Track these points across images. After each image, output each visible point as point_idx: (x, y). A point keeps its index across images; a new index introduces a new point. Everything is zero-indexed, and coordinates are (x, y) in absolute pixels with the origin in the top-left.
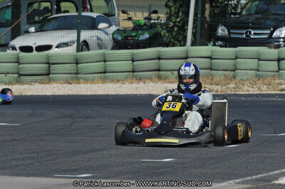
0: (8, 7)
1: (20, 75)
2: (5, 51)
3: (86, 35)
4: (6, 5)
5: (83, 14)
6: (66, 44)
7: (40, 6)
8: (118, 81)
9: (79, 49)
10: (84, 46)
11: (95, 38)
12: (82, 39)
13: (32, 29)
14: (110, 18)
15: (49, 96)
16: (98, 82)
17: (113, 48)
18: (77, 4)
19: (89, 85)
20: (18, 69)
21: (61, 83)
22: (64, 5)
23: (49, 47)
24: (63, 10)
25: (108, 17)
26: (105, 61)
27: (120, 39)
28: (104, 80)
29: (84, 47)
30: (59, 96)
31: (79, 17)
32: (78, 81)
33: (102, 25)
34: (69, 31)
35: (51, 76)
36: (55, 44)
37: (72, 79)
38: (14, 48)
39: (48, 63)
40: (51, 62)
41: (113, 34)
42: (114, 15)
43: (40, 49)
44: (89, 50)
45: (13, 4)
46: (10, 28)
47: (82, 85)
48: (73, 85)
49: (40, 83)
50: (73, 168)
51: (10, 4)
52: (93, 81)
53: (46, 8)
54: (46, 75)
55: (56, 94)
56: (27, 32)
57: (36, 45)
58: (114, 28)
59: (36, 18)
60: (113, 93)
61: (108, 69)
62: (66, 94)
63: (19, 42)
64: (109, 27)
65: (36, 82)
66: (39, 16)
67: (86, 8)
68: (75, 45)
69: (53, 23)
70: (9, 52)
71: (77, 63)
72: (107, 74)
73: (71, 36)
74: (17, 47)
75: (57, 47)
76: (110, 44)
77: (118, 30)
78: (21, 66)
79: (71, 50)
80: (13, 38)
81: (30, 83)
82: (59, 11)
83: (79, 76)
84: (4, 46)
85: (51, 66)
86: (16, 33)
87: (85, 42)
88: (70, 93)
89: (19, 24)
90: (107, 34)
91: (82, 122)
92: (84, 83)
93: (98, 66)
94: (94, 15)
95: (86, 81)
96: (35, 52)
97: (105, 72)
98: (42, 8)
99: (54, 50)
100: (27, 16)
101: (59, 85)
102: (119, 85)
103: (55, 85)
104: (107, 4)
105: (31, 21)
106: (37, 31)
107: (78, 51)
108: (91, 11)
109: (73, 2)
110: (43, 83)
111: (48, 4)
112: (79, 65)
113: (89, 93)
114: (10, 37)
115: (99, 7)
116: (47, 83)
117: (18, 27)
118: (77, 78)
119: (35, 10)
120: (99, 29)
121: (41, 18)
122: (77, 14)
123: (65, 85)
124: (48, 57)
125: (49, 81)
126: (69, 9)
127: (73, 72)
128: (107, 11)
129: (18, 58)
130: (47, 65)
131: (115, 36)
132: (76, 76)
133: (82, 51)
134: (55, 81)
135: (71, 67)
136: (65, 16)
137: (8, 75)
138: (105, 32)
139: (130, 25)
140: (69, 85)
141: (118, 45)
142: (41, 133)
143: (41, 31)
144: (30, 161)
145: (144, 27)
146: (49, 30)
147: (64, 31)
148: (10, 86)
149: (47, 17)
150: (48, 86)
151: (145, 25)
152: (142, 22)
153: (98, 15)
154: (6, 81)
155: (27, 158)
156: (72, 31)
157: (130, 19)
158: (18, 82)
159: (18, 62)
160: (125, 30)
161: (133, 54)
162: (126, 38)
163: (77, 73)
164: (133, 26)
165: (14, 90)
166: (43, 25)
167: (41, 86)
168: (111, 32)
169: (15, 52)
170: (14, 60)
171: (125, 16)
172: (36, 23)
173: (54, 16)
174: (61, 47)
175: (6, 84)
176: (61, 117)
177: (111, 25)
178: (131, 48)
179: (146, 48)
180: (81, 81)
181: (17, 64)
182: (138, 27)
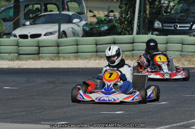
0: (11, 8)
1: (19, 54)
2: (9, 38)
3: (65, 27)
4: (9, 6)
5: (63, 13)
6: (51, 33)
7: (33, 7)
8: (86, 59)
9: (60, 37)
10: (63, 34)
11: (71, 29)
12: (62, 30)
13: (28, 23)
14: (81, 16)
15: (39, 69)
16: (72, 59)
17: (83, 36)
18: (59, 6)
19: (66, 61)
20: (18, 50)
21: (47, 60)
22: (50, 7)
23: (39, 35)
24: (49, 10)
25: (80, 14)
26: (77, 45)
27: (88, 29)
28: (77, 58)
29: (63, 35)
30: (46, 68)
31: (60, 15)
32: (59, 58)
33: (75, 21)
34: (53, 24)
35: (40, 55)
36: (43, 33)
37: (55, 57)
38: (15, 36)
39: (38, 46)
40: (40, 45)
41: (83, 26)
42: (84, 13)
43: (34, 36)
44: (66, 37)
45: (14, 5)
46: (12, 22)
48: (55, 61)
49: (33, 60)
50: (54, 118)
51: (12, 5)
52: (69, 59)
53: (37, 9)
54: (37, 54)
55: (44, 67)
56: (24, 25)
57: (30, 34)
58: (83, 23)
59: (31, 15)
60: (83, 67)
61: (79, 51)
62: (51, 67)
63: (19, 32)
64: (80, 21)
65: (30, 59)
66: (33, 14)
67: (65, 8)
68: (57, 34)
69: (42, 19)
70: (12, 38)
71: (58, 46)
72: (79, 54)
73: (54, 28)
74: (17, 35)
75: (45, 35)
76: (81, 33)
77: (87, 24)
78: (20, 48)
79: (55, 37)
80: (15, 29)
81: (26, 60)
82: (46, 10)
83: (59, 55)
84: (9, 35)
85: (41, 48)
86: (17, 25)
87: (64, 32)
88: (54, 67)
89: (19, 19)
90: (79, 26)
91: (61, 86)
92: (63, 60)
93: (72, 48)
94: (70, 13)
95: (64, 58)
96: (29, 39)
97: (77, 53)
98: (34, 9)
99: (43, 38)
100: (25, 14)
101: (46, 61)
102: (87, 61)
103: (43, 61)
104: (79, 6)
105: (27, 18)
106: (31, 24)
107: (59, 38)
108: (68, 10)
109: (56, 5)
110: (35, 60)
111: (39, 6)
112: (59, 48)
113: (66, 67)
114: (12, 28)
115: (74, 8)
116: (37, 60)
118: (58, 56)
119: (29, 10)
120: (74, 23)
121: (34, 15)
122: (58, 13)
123: (50, 61)
124: (38, 42)
125: (39, 59)
126: (53, 10)
127: (56, 52)
128: (79, 11)
129: (18, 42)
130: (38, 48)
131: (84, 28)
132: (58, 55)
133: (62, 38)
134: (43, 58)
135: (54, 49)
136: (50, 14)
137: (11, 54)
138: (78, 25)
139: (95, 20)
140: (53, 61)
141: (86, 34)
142: (33, 94)
143: (34, 24)
144: (25, 113)
145: (104, 22)
146: (40, 24)
147: (50, 24)
148: (12, 62)
149: (38, 15)
150: (38, 62)
151: (105, 20)
152: (103, 18)
153: (73, 13)
154: (10, 58)
155: (23, 111)
156: (55, 24)
157: (94, 16)
158: (17, 59)
159: (18, 45)
160: (91, 24)
161: (96, 40)
162: (92, 29)
163: (59, 53)
164: (96, 21)
165: (15, 64)
166: (35, 20)
167: (33, 62)
168: (82, 25)
169: (16, 38)
170: (15, 44)
171: (92, 14)
172: (30, 18)
173: (43, 14)
174: (48, 35)
175: (9, 60)
176: (46, 83)
177: (81, 20)
178: (96, 36)
179: (105, 36)
180: (61, 58)
181: (17, 47)
182: (100, 22)
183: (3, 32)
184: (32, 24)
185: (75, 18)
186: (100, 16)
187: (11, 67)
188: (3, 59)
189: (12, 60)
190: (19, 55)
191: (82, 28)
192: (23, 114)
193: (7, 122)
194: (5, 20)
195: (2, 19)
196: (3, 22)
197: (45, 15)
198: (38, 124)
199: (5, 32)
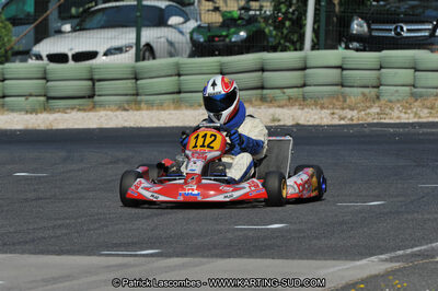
1: (49, 98)
2: (26, 61)
3: (150, 35)
5: (145, 3)
6: (119, 50)
9: (139, 57)
10: (146, 52)
11: (163, 40)
12: (143, 41)
13: (67, 27)
14: (187, 9)
15: (94, 130)
16: (169, 108)
17: (192, 55)
19: (154, 113)
20: (46, 88)
21: (112, 110)
23: (92, 55)
25: (184, 6)
26: (179, 75)
27: (202, 40)
28: (178, 105)
29: (147, 54)
30: (110, 129)
31: (139, 7)
32: (137, 105)
33: (174, 20)
34: (125, 29)
35: (96, 98)
36: (101, 50)
37: (128, 102)
38: (39, 57)
39: (92, 79)
40: (96, 77)
41: (191, 33)
42: (193, 4)
43: (79, 57)
44: (154, 58)
46: (32, 26)
47: (144, 113)
48: (130, 112)
49: (79, 110)
50: (130, 240)
52: (161, 106)
54: (89, 97)
55: (104, 126)
56: (59, 32)
57: (74, 52)
58: (192, 24)
59: (73, 11)
61: (184, 88)
62: (119, 126)
63: (46, 47)
64: (185, 22)
65: (73, 109)
66: (78, 7)
68: (133, 51)
69: (99, 17)
70: (32, 62)
71: (136, 79)
72: (182, 95)
73: (126, 36)
74: (44, 54)
75: (105, 54)
76: (188, 48)
77: (199, 27)
78: (49, 84)
79: (127, 58)
80: (38, 40)
81: (64, 111)
83: (139, 98)
84: (24, 54)
85: (97, 84)
86: (42, 33)
87: (148, 45)
88: (127, 124)
89: (46, 19)
90: (181, 32)
92: (147, 109)
93: (168, 83)
94: (162, 4)
95: (150, 105)
96: (71, 63)
97: (179, 92)
99: (101, 60)
100: (59, 6)
101: (109, 113)
103: (102, 113)
105: (64, 15)
106: (74, 30)
107: (137, 60)
110: (85, 110)
112: (139, 82)
113: (155, 125)
114: (32, 40)
116: (90, 110)
117: (45, 24)
118: (136, 101)
120: (171, 26)
121: (81, 9)
122: (135, 3)
123: (118, 113)
124: (91, 70)
125: (94, 108)
127: (130, 92)
129: (45, 72)
130: (90, 83)
131: (195, 36)
132: (135, 98)
133: (144, 59)
134: (102, 106)
135: (128, 85)
136: (116, 7)
137: (31, 99)
138: (179, 30)
139: (217, 18)
140: (124, 113)
141: (199, 50)
142: (80, 187)
143: (81, 30)
144: (64, 231)
145: (239, 22)
146: (93, 29)
147: (117, 30)
148: (33, 116)
149: (89, 8)
150: (91, 114)
151: (240, 18)
152: (236, 14)
153: (168, 3)
154: (28, 107)
155: (60, 226)
156: (128, 29)
157: (216, 9)
158: (45, 109)
159: (44, 78)
160: (209, 28)
161: (222, 65)
162: (211, 39)
163: (137, 95)
164: (221, 20)
165: (39, 122)
166: (83, 21)
167: (81, 114)
168: (189, 31)
169: (40, 62)
170: (40, 76)
171: (210, 5)
172: (72, 17)
173: (100, 6)
174: (112, 54)
175: (27, 112)
176: (111, 163)
177: (187, 20)
178: (219, 55)
179: (242, 53)
180: (143, 105)
181: (44, 81)
182: (230, 22)
183: (12, 48)
184: (76, 29)
185: (172, 15)
186: (228, 9)
187: (30, 126)
188: (13, 110)
189: (33, 111)
190: (50, 100)
191: (188, 36)
192: (59, 232)
193: (23, 252)
194: (15, 21)
195: (9, 19)
196: (10, 26)
197: (106, 8)
198: (94, 255)
199: (16, 48)
